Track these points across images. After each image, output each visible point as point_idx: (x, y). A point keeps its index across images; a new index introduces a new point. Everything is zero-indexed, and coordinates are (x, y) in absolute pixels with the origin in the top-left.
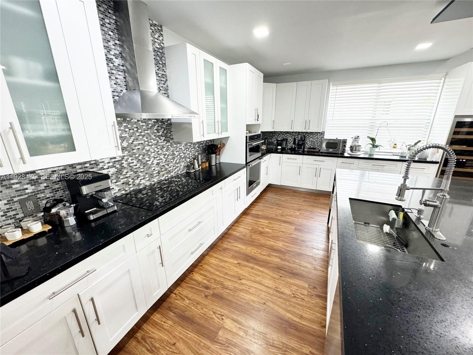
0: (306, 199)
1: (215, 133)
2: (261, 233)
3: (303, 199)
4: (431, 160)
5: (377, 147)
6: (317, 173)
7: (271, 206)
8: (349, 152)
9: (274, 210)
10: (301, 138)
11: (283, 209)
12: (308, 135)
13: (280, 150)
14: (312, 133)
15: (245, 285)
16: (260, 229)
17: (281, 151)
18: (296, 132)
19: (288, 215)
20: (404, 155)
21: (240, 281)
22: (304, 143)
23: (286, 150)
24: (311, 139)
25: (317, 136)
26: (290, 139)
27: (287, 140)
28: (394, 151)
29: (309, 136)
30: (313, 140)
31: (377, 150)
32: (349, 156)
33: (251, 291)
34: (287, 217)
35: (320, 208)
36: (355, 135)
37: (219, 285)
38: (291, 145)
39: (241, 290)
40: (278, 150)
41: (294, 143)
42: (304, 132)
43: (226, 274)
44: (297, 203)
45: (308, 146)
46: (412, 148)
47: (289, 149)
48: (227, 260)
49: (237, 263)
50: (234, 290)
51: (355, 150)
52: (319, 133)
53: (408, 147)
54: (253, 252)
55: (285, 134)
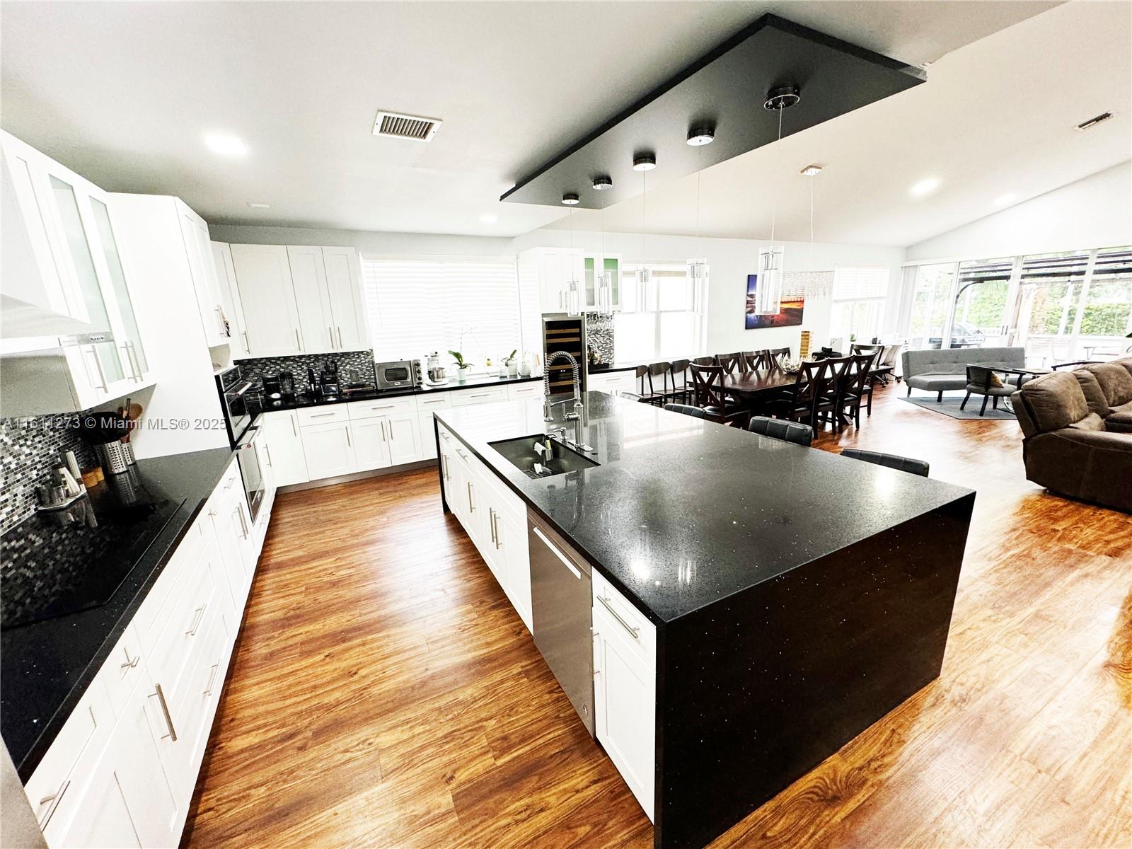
0: (381, 491)
1: (124, 378)
2: (334, 584)
3: (377, 492)
4: (535, 376)
5: (466, 366)
6: (386, 432)
7: (317, 530)
8: (430, 382)
9: (329, 533)
10: (327, 367)
11: (348, 523)
12: (339, 360)
13: (279, 402)
14: (347, 354)
15: (372, 674)
16: (326, 579)
17: (282, 404)
18: (309, 357)
19: (367, 530)
20: (504, 375)
21: (356, 677)
22: (336, 378)
23: (296, 399)
24: (349, 366)
25: (358, 360)
26: (299, 373)
27: (290, 375)
28: (490, 369)
29: (343, 362)
30: (352, 368)
31: (466, 371)
32: (430, 388)
33: (389, 672)
34: (367, 534)
35: (418, 494)
36: (430, 352)
37: (313, 713)
38: (302, 385)
39: (369, 686)
40: (275, 403)
41: (312, 380)
42: (329, 354)
43: (315, 687)
44: (368, 503)
45: (345, 384)
46: (510, 362)
47: (302, 395)
48: (296, 666)
49: (323, 657)
50: (357, 695)
51: (438, 377)
52: (362, 352)
53: (505, 360)
54: (345, 620)
55: (282, 361)
